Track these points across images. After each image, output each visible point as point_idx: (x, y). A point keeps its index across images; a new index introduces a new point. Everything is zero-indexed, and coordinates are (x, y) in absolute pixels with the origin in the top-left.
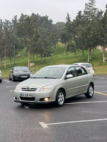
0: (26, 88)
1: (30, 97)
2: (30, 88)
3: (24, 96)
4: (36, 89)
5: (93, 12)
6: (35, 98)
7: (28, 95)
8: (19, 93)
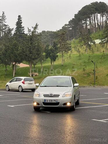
0: (49, 94)
1: (54, 102)
2: (53, 94)
3: (49, 102)
4: (59, 95)
5: (4, 28)
6: (59, 103)
7: (52, 101)
8: (42, 99)
